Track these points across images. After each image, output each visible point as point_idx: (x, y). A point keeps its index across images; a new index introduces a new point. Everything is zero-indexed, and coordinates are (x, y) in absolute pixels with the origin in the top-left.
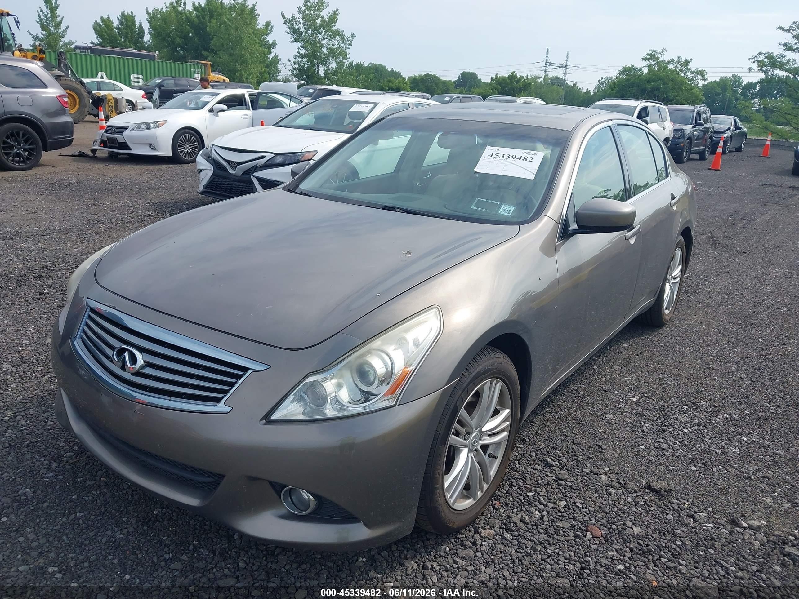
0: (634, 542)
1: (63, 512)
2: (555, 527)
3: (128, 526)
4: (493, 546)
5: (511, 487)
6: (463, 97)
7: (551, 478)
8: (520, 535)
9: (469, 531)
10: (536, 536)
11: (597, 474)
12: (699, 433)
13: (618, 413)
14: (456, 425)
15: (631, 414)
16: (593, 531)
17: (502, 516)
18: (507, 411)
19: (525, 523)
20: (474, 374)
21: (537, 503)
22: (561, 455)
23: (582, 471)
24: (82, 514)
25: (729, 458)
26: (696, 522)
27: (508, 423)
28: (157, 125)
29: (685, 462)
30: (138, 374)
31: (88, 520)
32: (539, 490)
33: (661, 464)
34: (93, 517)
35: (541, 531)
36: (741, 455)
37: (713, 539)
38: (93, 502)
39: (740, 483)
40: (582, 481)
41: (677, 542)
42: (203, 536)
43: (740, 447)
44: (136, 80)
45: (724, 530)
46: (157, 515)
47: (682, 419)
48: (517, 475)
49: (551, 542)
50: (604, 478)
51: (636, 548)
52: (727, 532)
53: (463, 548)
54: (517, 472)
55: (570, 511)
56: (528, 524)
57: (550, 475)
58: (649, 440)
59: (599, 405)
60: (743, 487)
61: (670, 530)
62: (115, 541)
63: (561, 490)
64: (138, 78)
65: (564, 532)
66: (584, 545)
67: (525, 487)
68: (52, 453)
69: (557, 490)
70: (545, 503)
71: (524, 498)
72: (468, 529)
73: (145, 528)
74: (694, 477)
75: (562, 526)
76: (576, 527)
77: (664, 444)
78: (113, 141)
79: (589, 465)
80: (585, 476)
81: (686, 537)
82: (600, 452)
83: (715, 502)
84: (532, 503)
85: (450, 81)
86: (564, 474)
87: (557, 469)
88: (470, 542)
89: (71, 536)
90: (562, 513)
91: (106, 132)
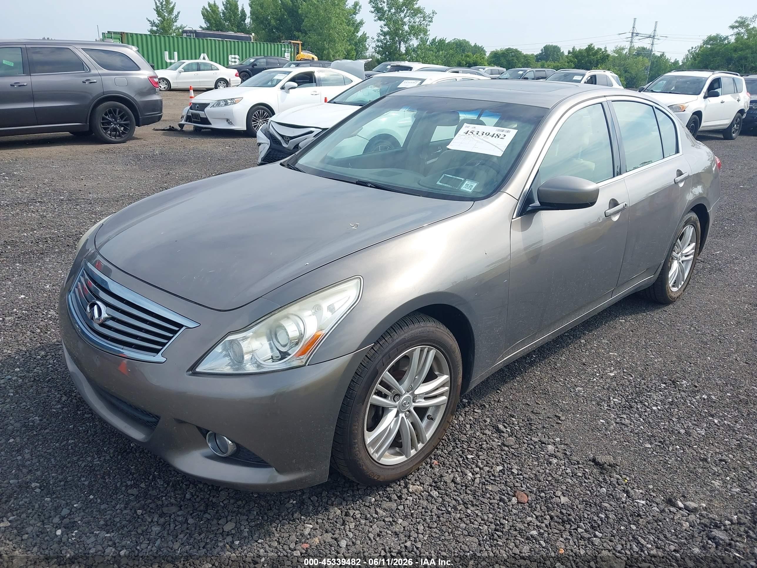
0: (557, 511)
1: (58, 438)
2: (484, 489)
3: (106, 454)
4: (416, 502)
5: (454, 449)
6: (536, 71)
7: (496, 443)
8: (446, 494)
9: (400, 485)
10: (462, 496)
11: (545, 444)
12: (668, 412)
13: (589, 387)
14: (378, 386)
15: (603, 388)
16: (519, 497)
17: (435, 475)
18: (445, 378)
19: (455, 483)
20: (397, 341)
21: (474, 466)
22: (516, 423)
23: (531, 440)
24: (73, 441)
25: (691, 438)
26: (629, 497)
27: (447, 388)
28: (233, 101)
29: (642, 439)
30: (102, 325)
31: (76, 446)
32: (481, 453)
33: (615, 439)
34: (80, 445)
35: (469, 492)
36: (705, 438)
37: (639, 515)
38: (85, 432)
39: (693, 464)
40: (526, 449)
41: (600, 515)
42: (164, 469)
43: (707, 429)
44: (233, 60)
45: (656, 508)
46: (133, 447)
47: (655, 397)
48: (464, 438)
49: (475, 503)
50: (551, 448)
51: (557, 516)
52: (658, 510)
53: (388, 500)
54: (465, 435)
55: (504, 476)
56: (459, 484)
57: (496, 440)
58: (612, 415)
59: (572, 378)
60: (695, 468)
61: (598, 502)
62: (92, 466)
63: (502, 455)
64: (235, 58)
65: (491, 495)
66: (505, 509)
67: (468, 450)
68: (66, 389)
69: (498, 455)
70: (481, 466)
71: (463, 460)
72: (398, 483)
73: (119, 457)
74: (646, 454)
75: (490, 489)
76: (504, 492)
77: (626, 420)
78: (197, 116)
79: (540, 434)
80: (532, 445)
81: (612, 511)
82: (557, 423)
83: (659, 481)
84: (469, 465)
85: (533, 55)
86: (512, 440)
87: (506, 435)
88: (397, 495)
89: (58, 459)
90: (495, 477)
91: (191, 108)
